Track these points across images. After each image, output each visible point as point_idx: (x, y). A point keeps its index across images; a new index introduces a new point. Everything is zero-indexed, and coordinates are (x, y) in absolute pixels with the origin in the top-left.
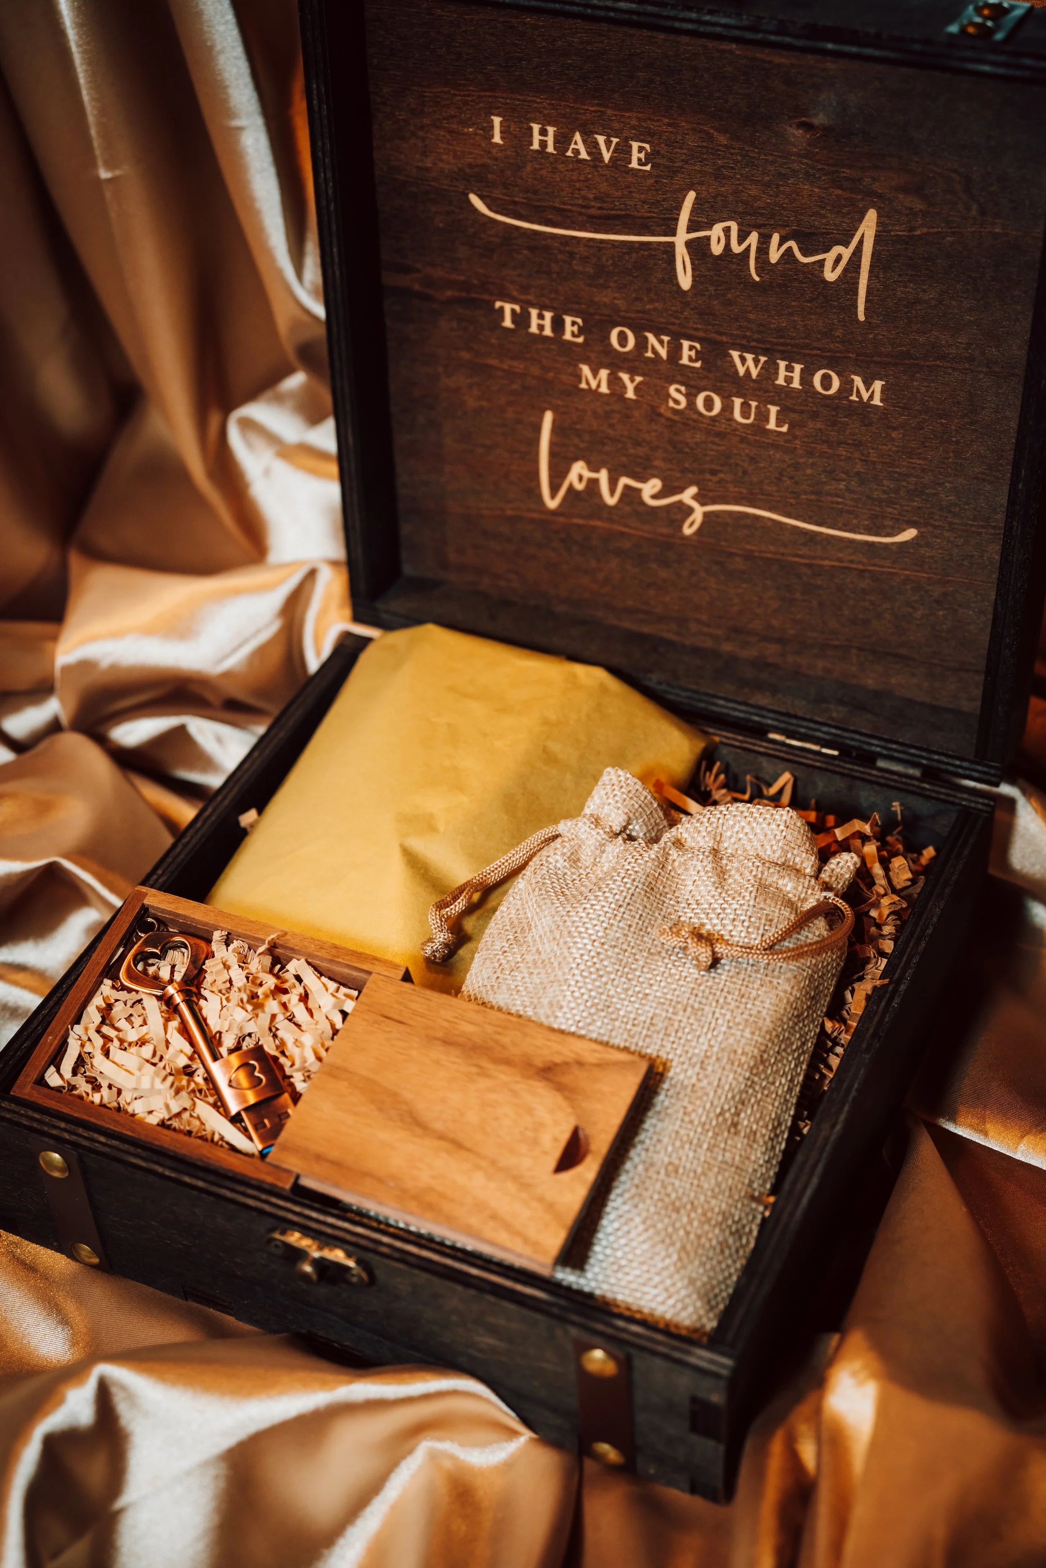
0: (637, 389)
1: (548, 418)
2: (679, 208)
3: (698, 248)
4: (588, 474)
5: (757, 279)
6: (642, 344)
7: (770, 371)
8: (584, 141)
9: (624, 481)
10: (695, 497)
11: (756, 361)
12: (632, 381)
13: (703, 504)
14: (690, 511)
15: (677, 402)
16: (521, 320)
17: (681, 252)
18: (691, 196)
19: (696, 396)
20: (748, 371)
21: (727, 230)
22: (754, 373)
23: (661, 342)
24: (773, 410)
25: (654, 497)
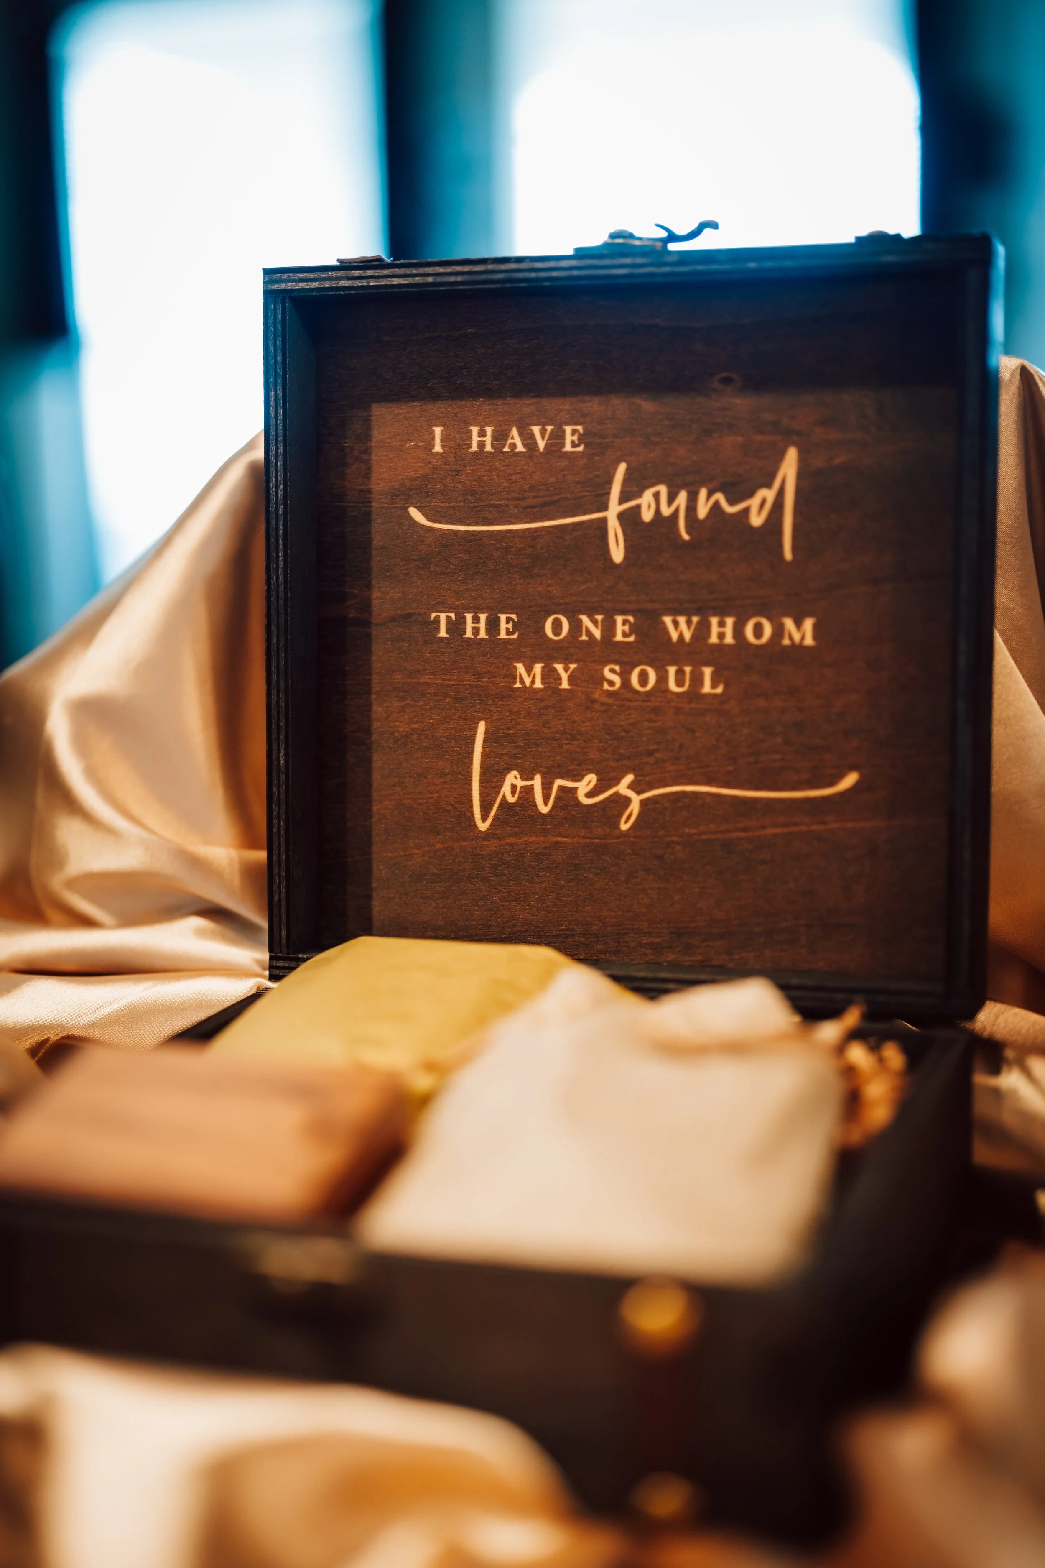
0: (571, 679)
1: (482, 727)
2: (610, 482)
3: (629, 519)
4: (520, 783)
5: (686, 537)
6: (576, 626)
7: (703, 630)
8: (521, 435)
9: (559, 782)
10: (630, 787)
11: (689, 623)
12: (566, 669)
13: (639, 793)
14: (627, 801)
15: (611, 683)
16: (456, 627)
17: (614, 527)
18: (622, 468)
19: (630, 673)
20: (681, 636)
21: (657, 496)
22: (687, 636)
23: (595, 622)
24: (708, 671)
25: (589, 795)
